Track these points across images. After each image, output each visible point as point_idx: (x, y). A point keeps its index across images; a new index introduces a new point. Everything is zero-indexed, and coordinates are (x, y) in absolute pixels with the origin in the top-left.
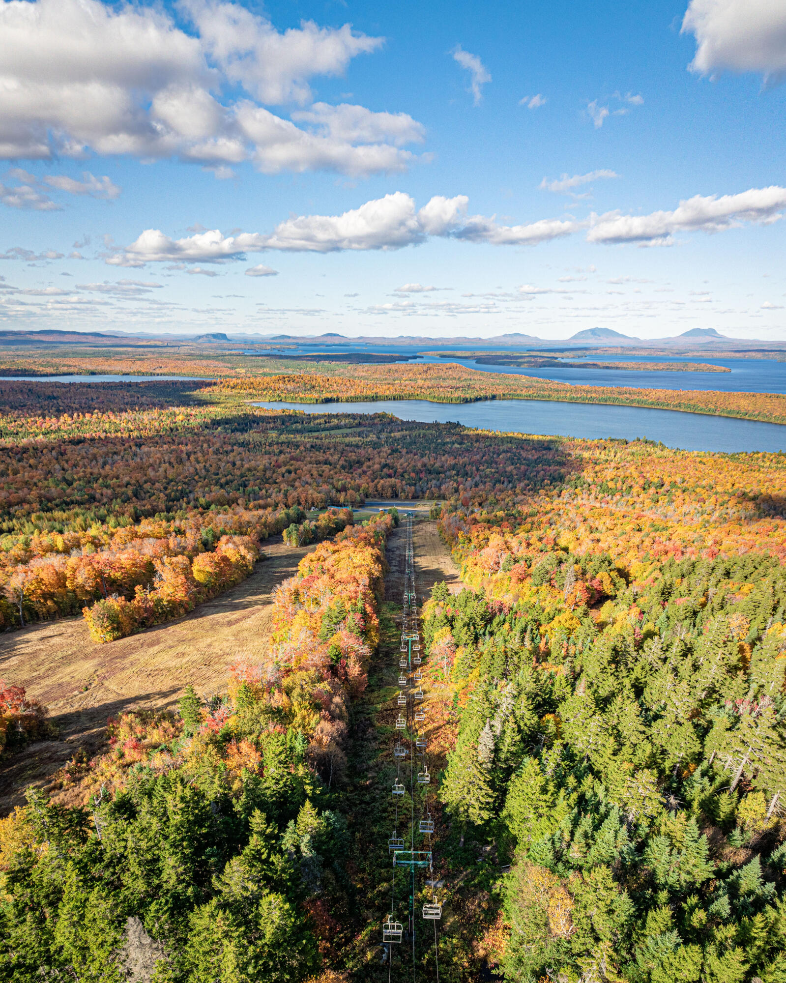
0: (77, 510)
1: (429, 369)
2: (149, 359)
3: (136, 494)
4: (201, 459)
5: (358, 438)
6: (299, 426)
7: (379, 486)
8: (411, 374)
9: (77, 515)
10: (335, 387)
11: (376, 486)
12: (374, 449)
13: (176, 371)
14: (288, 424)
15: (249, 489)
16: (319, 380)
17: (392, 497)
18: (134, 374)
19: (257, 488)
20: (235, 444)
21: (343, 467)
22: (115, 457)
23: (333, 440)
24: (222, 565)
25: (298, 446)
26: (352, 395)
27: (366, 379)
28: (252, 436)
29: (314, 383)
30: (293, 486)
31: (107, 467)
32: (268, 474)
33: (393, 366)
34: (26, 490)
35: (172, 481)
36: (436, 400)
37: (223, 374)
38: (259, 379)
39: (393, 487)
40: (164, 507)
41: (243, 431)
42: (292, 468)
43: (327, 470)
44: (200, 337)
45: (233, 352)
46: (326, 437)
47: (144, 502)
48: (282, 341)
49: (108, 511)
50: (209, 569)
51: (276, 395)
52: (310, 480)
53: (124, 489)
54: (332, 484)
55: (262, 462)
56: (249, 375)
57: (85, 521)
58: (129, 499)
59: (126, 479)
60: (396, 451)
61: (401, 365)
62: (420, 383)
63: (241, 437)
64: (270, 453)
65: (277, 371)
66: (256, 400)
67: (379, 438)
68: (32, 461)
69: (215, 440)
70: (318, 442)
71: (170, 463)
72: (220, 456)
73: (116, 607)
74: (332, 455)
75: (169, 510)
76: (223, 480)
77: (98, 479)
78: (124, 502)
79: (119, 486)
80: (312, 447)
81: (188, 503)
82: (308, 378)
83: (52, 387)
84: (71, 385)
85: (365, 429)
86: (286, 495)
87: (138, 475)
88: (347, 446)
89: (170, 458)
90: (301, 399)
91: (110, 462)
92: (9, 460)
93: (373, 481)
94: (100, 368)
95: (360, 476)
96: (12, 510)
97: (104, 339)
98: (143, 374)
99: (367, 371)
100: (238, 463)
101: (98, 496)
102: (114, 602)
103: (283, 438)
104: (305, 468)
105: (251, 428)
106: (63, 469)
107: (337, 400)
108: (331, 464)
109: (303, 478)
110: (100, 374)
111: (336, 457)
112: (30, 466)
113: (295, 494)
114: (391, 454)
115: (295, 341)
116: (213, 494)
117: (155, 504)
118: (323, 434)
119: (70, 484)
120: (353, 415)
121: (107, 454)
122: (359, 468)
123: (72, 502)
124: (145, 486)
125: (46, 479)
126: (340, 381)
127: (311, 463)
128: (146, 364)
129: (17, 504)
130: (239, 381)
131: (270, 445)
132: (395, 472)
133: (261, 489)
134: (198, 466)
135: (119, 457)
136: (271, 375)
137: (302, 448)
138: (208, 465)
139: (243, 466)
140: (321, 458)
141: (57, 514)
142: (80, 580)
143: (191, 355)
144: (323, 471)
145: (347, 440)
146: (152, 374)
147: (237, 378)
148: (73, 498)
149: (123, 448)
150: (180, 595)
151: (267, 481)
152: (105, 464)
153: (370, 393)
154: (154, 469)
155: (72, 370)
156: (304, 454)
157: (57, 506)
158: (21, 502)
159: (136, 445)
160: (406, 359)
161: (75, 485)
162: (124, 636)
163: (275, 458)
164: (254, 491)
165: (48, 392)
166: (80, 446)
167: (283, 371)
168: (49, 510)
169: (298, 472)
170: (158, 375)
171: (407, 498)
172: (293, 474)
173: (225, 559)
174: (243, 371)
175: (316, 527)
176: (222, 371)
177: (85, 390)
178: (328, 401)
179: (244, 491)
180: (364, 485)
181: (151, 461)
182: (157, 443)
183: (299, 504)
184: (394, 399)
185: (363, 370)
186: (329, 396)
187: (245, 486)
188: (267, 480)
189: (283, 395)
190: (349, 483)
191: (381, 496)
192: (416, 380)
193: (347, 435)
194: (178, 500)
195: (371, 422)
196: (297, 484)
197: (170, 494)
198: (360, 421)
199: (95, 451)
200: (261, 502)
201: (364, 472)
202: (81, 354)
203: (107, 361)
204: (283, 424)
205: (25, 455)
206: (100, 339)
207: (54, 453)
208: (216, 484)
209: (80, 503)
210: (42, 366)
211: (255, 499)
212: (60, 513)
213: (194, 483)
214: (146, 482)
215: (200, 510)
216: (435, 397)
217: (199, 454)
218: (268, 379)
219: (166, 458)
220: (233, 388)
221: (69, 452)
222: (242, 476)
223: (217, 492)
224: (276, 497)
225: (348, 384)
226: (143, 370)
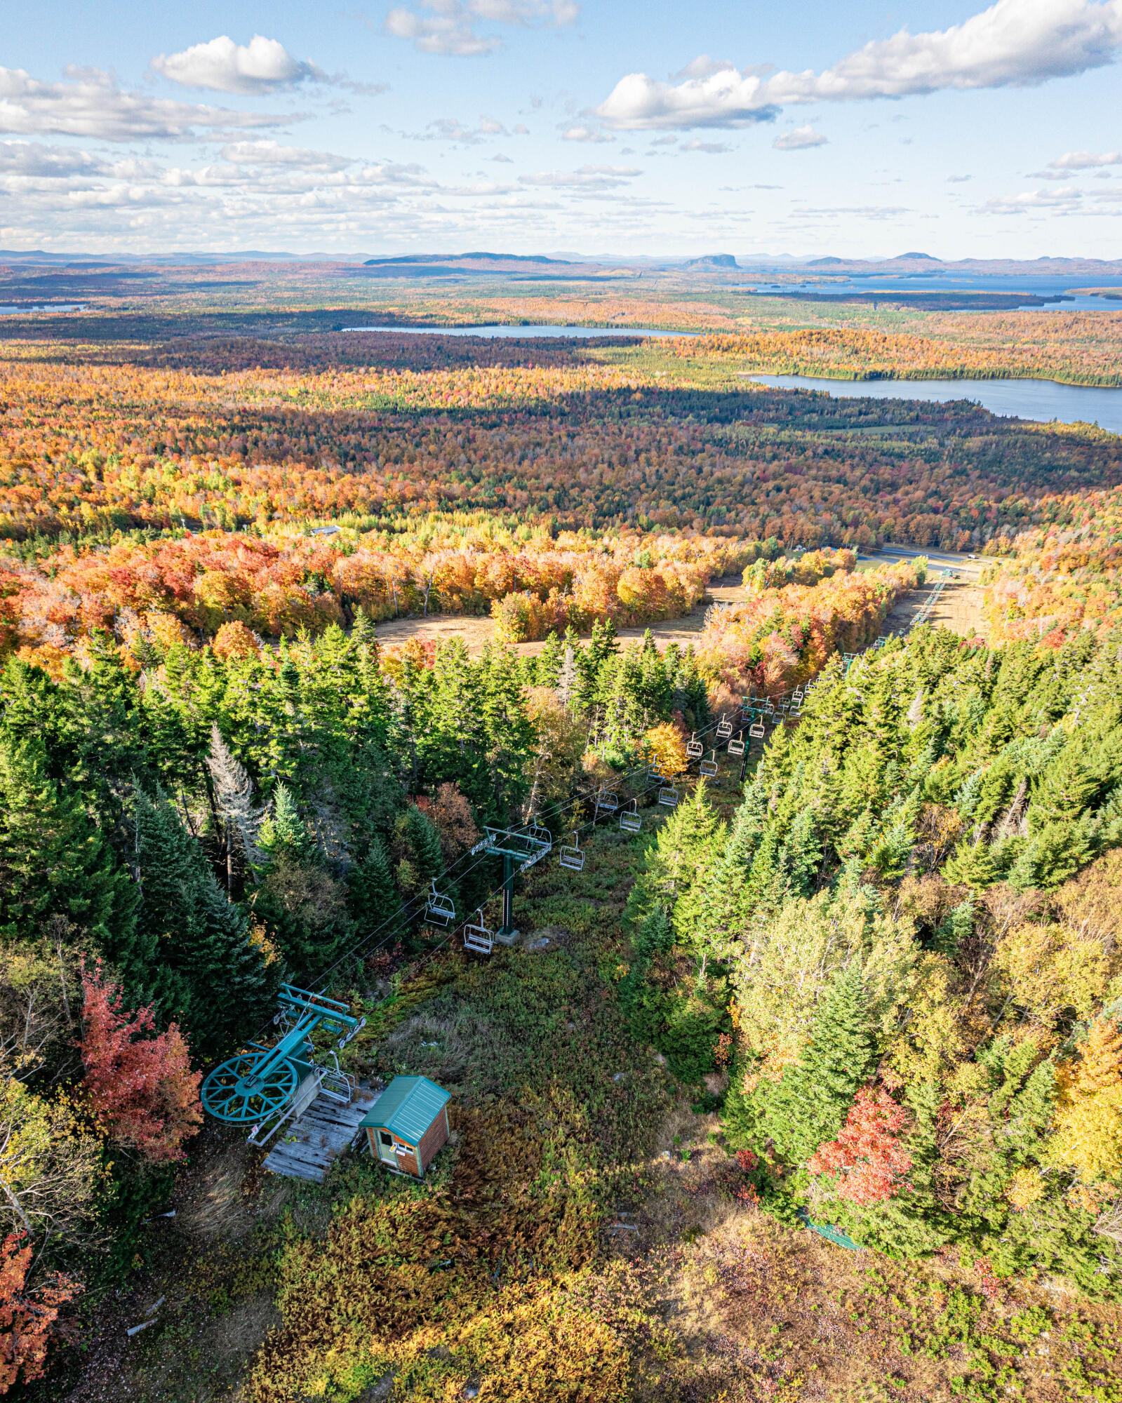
0: (481, 513)
1: (1076, 321)
2: (608, 300)
3: (558, 502)
4: (655, 460)
5: (906, 443)
6: (815, 418)
7: (912, 525)
8: (1039, 331)
9: (482, 520)
10: (893, 353)
11: (907, 525)
12: (927, 461)
13: (644, 321)
14: (798, 413)
15: (712, 508)
16: (870, 339)
17: (929, 545)
18: (582, 324)
19: (724, 508)
20: (708, 441)
21: (865, 490)
22: (538, 450)
23: (863, 444)
24: (654, 587)
25: (804, 450)
26: (920, 368)
27: (954, 339)
28: (738, 431)
29: (858, 344)
30: (778, 511)
31: (526, 463)
32: (746, 490)
33: (1009, 316)
34: (423, 482)
35: (607, 488)
36: (1069, 381)
37: (715, 327)
38: (770, 336)
39: (934, 528)
40: (591, 523)
41: (725, 421)
42: (784, 484)
43: (837, 492)
44: (693, 262)
45: (739, 288)
46: (853, 439)
47: (566, 513)
48: (824, 268)
49: (520, 520)
50: (637, 588)
51: (792, 363)
52: (806, 505)
53: (544, 494)
54: (839, 514)
55: (743, 469)
56: (755, 329)
57: (491, 528)
58: (548, 507)
59: (549, 480)
60: (963, 472)
61: (1025, 314)
62: (1050, 347)
63: (719, 431)
64: (757, 459)
65: (802, 323)
66: (757, 371)
67: (941, 444)
68: (432, 448)
69: (680, 433)
70: (838, 445)
71: (610, 465)
72: (683, 458)
73: (528, 605)
74: (853, 467)
75: (596, 526)
76: (679, 493)
77: (511, 478)
78: (541, 510)
79: (537, 489)
80: (826, 452)
81: (624, 520)
82: (851, 336)
83: (468, 343)
84: (495, 340)
85: (923, 428)
86: (763, 524)
87: (564, 477)
88: (883, 454)
89: (611, 457)
90: (831, 372)
91: (530, 455)
92: (404, 445)
93: (904, 516)
94: (536, 316)
95: (887, 505)
96: (406, 506)
97: (548, 266)
98: (596, 325)
99: (959, 324)
100: (706, 469)
101: (510, 499)
102: (527, 600)
103: (785, 435)
104: (804, 486)
105: (739, 417)
106: (469, 461)
107: (890, 376)
108: (845, 485)
109: (797, 501)
110: (535, 324)
111: (858, 473)
112: (429, 454)
113: (778, 522)
114: (950, 477)
115: (847, 268)
116: (660, 511)
117: (580, 517)
118: (850, 433)
119: (476, 480)
120: (911, 402)
121: (527, 445)
122: (890, 493)
123: (477, 504)
124: (572, 491)
125: (448, 472)
126: (905, 342)
127: (815, 479)
128: (604, 307)
129: (413, 499)
130: (738, 339)
131: (762, 445)
132: (947, 507)
133: (729, 510)
134: (647, 470)
135: (543, 450)
136: (790, 328)
137: (809, 453)
138: (662, 470)
139: (712, 474)
140: (834, 473)
141: (458, 516)
142: (491, 577)
143: (674, 293)
144: (831, 493)
145: (886, 445)
146: (609, 326)
147: (736, 332)
148: (479, 499)
149: (549, 437)
150: (598, 606)
151: (740, 498)
152: (523, 458)
153: (951, 365)
154: (586, 471)
155: (497, 317)
156: (810, 461)
157: (458, 507)
158: (417, 497)
159: (568, 435)
160: (1040, 302)
161: (482, 482)
162: (529, 640)
163: (762, 465)
164: (719, 512)
165: (462, 350)
166: (494, 431)
167: (814, 323)
168: (451, 511)
169: (792, 490)
170: (617, 326)
171: (952, 550)
172: (783, 493)
173: (659, 580)
174: (748, 321)
175: (794, 569)
176: (715, 322)
177: (511, 349)
178: (875, 376)
179: (705, 511)
180: (890, 521)
181: (585, 458)
182: (597, 433)
183: (780, 537)
184: (993, 377)
185: (950, 322)
186: (879, 368)
187: (709, 504)
188: (743, 498)
189: (802, 365)
190: (867, 515)
191: (912, 542)
192: (1044, 342)
193: (890, 436)
194: (612, 516)
195: (937, 416)
196: (785, 508)
197: (602, 505)
198: (922, 414)
199: (512, 439)
200: (725, 528)
201: (896, 502)
202: (513, 291)
203: (548, 302)
204: (790, 413)
205: (424, 439)
206: (544, 266)
207: (460, 438)
208: (668, 498)
209: (487, 506)
210: (459, 310)
211: (718, 524)
212: (463, 515)
213: (638, 493)
214: (573, 487)
215: (639, 530)
216: (1068, 375)
217: (654, 453)
218: (784, 336)
219: (606, 456)
220: (725, 350)
221: (479, 437)
222: (707, 489)
223: (666, 508)
224: (749, 521)
225: (918, 347)
226: (597, 318)
